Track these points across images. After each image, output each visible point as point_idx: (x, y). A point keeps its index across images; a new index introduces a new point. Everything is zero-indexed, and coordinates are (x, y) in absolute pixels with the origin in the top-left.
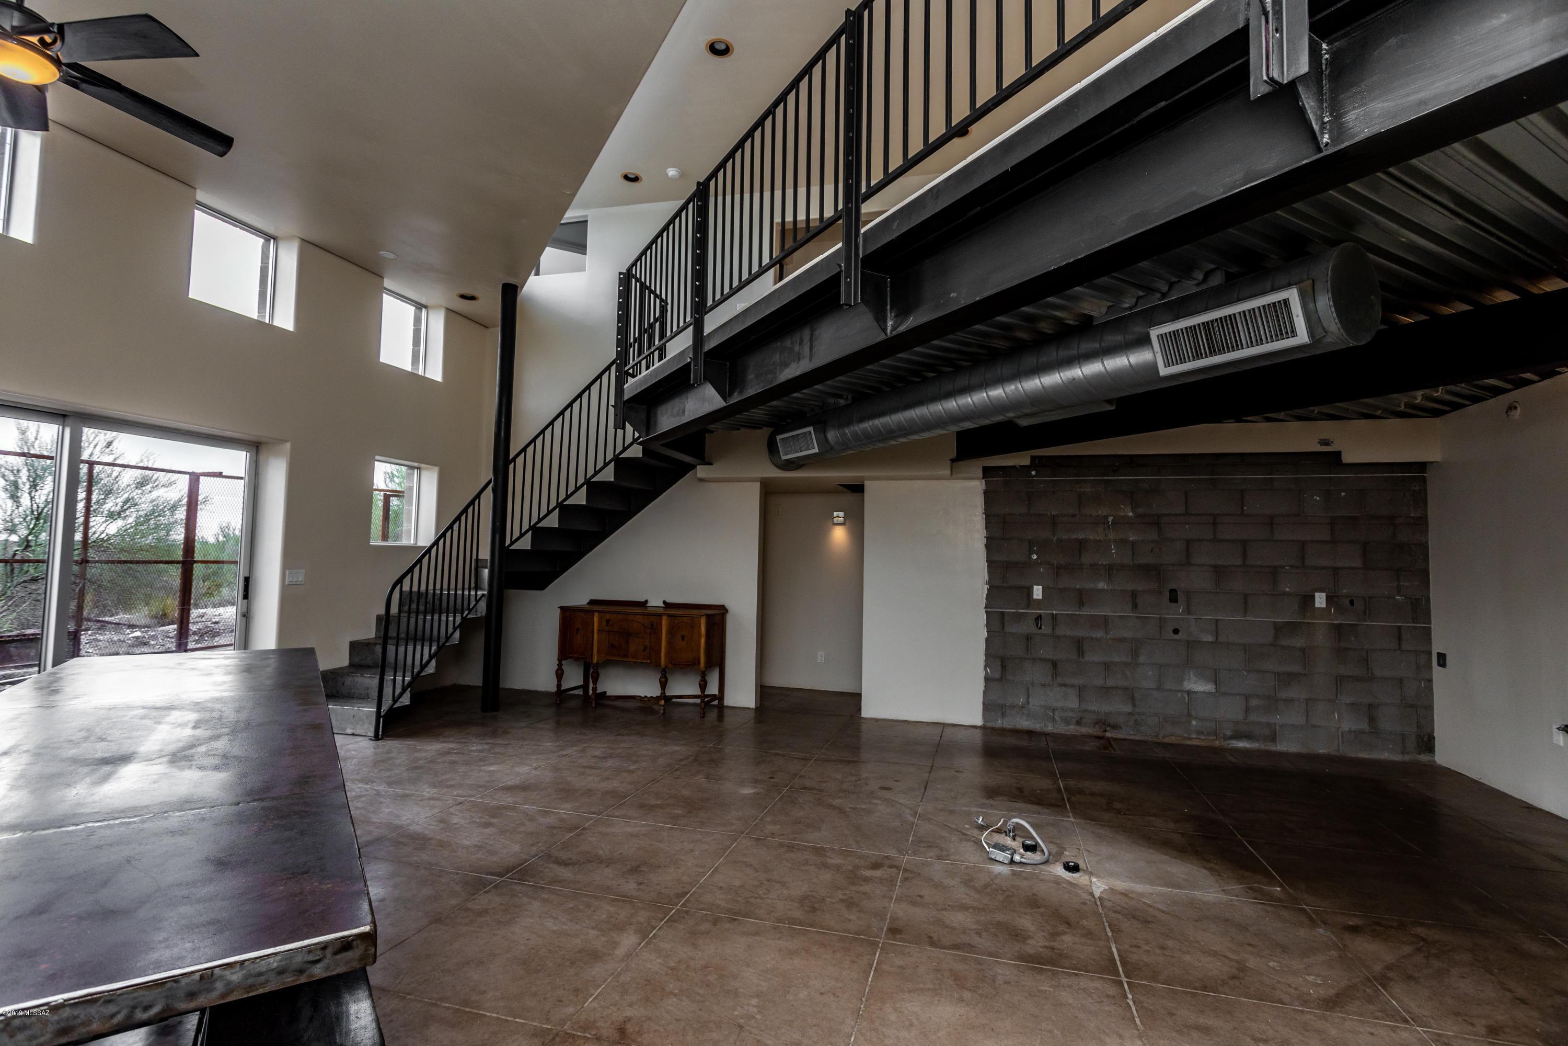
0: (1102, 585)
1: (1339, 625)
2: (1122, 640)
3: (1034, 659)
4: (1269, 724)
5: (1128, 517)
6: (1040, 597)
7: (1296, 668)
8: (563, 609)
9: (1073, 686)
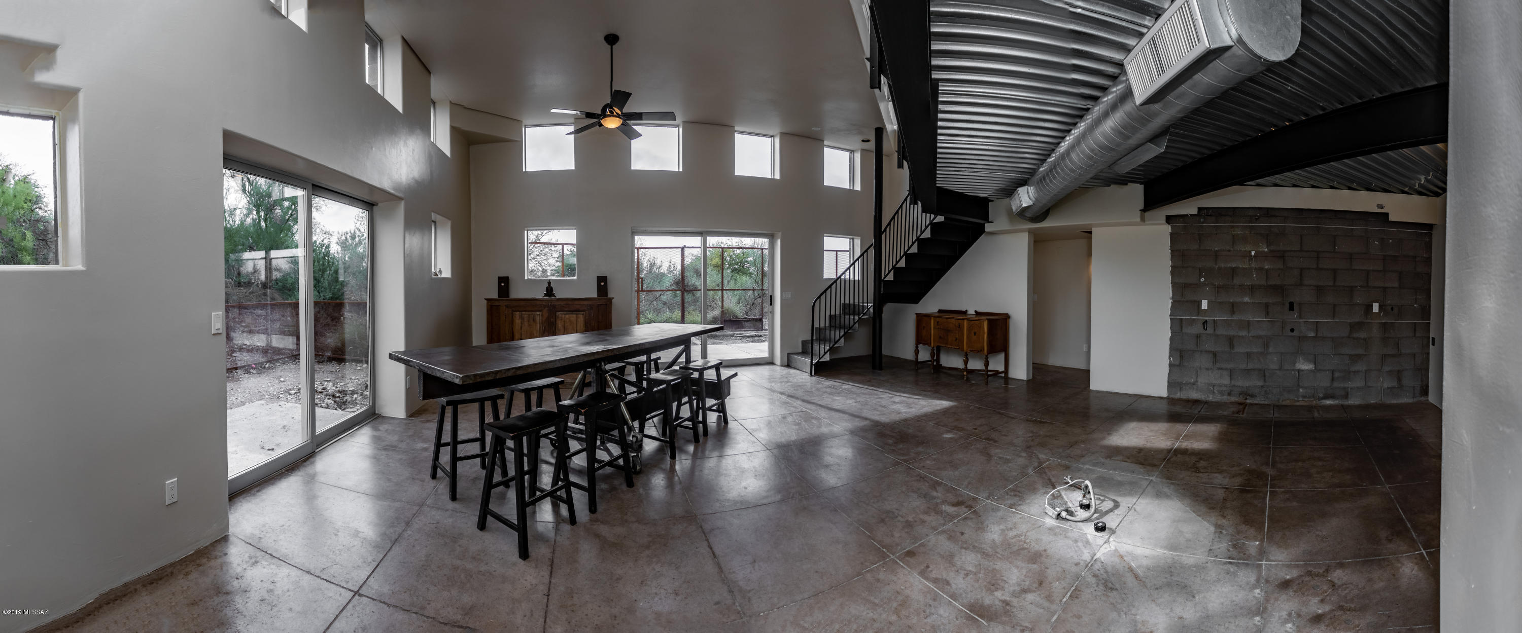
0: (1246, 299)
1: (1385, 324)
2: (1259, 337)
3: (1201, 351)
4: (1344, 388)
5: (1264, 252)
6: (1206, 308)
7: (1360, 351)
8: (918, 315)
9: (1226, 369)
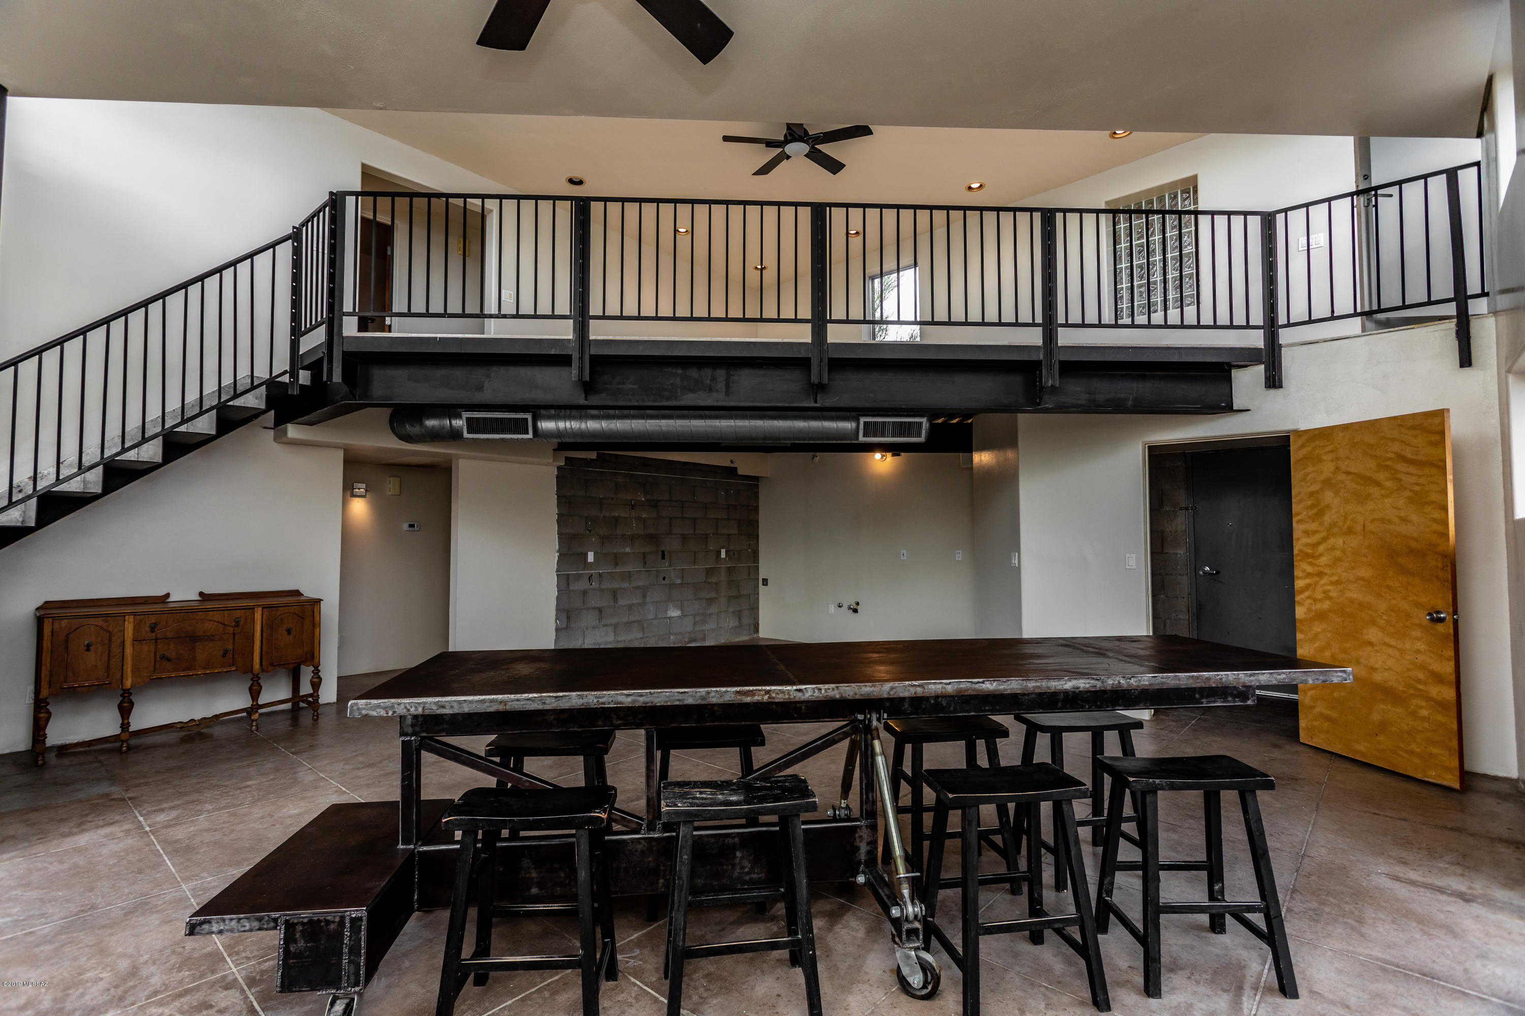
0: (628, 550)
1: (729, 568)
2: (638, 588)
3: (588, 609)
4: (703, 631)
5: (642, 501)
6: (592, 561)
7: (713, 595)
9: (611, 625)
